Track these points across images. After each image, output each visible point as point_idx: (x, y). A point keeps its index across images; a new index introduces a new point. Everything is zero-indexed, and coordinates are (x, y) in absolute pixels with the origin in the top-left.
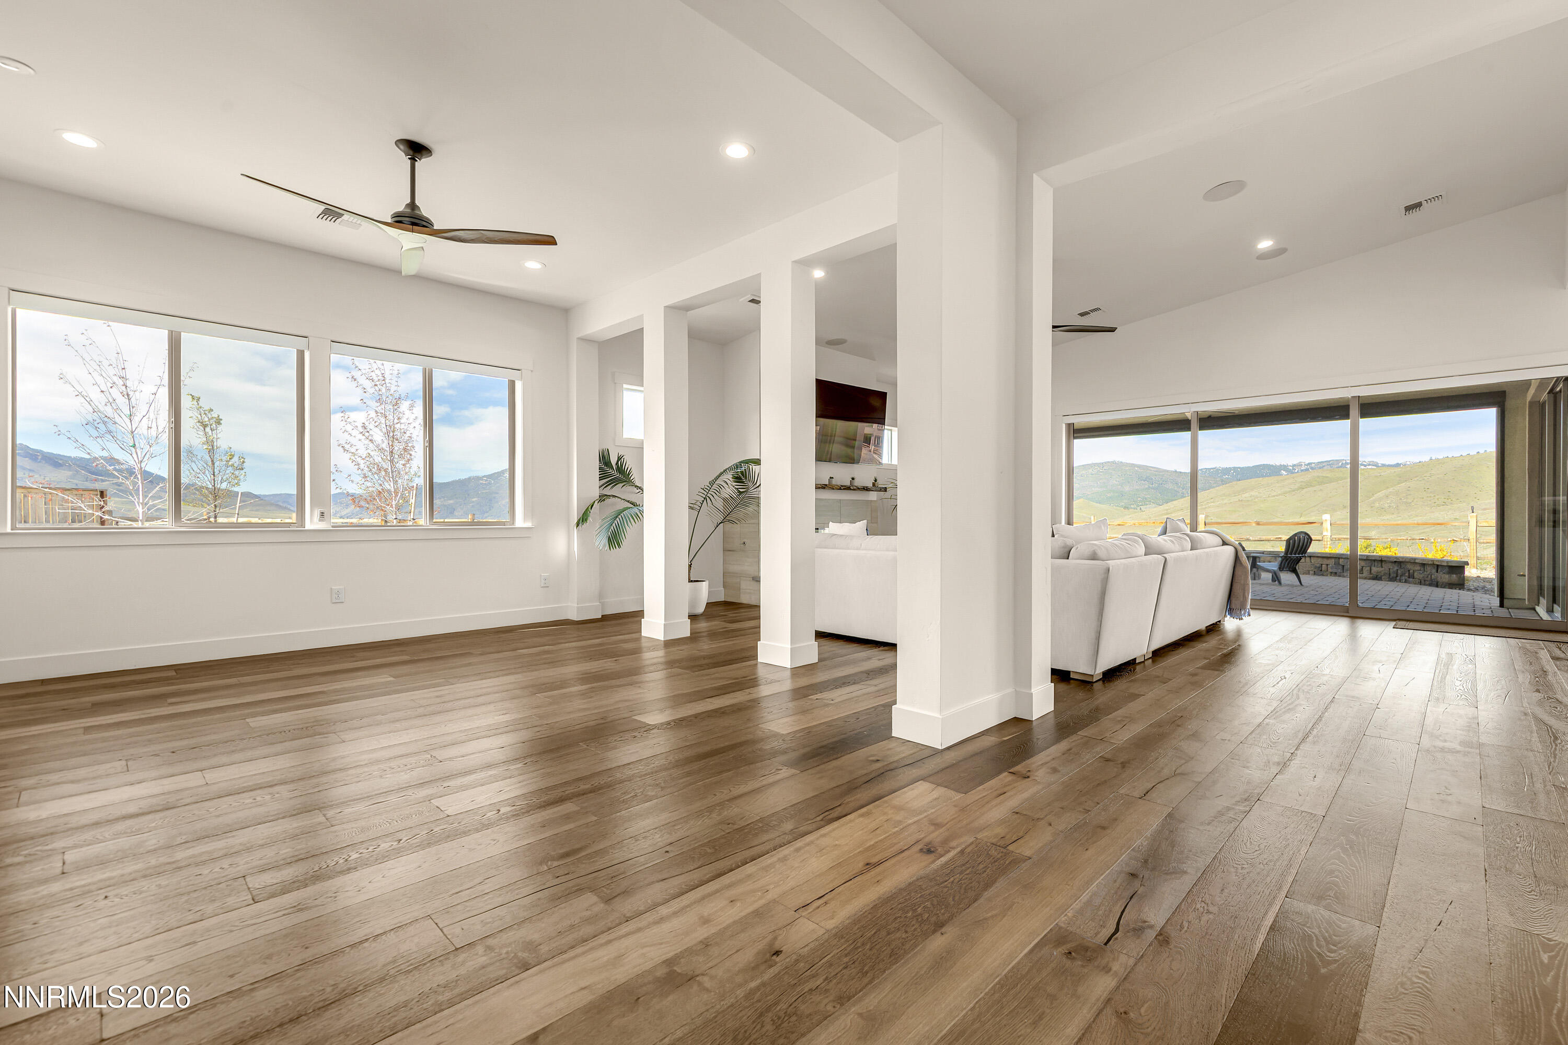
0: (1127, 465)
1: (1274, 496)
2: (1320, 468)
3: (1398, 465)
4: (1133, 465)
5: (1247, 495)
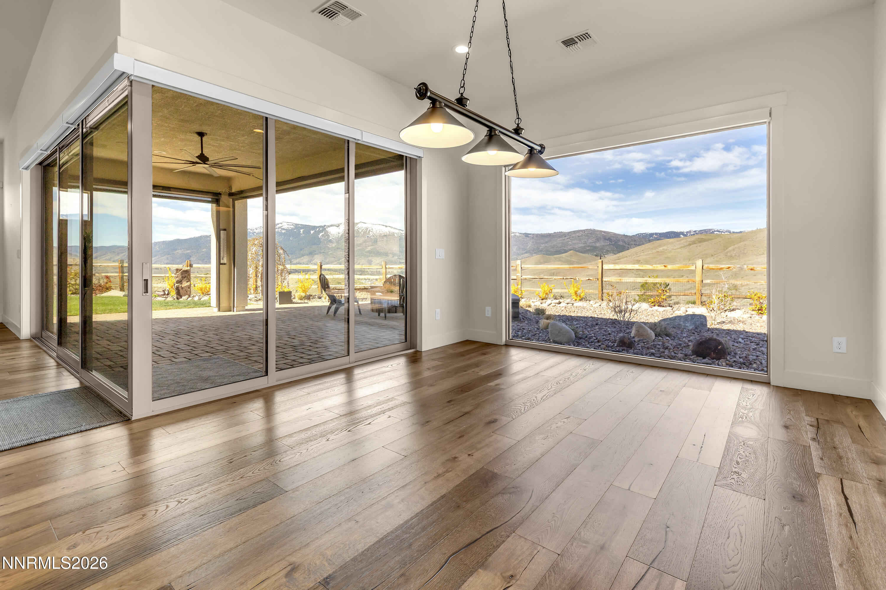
0: (598, 231)
1: (675, 249)
2: (701, 233)
3: (741, 232)
4: (601, 231)
5: (661, 249)
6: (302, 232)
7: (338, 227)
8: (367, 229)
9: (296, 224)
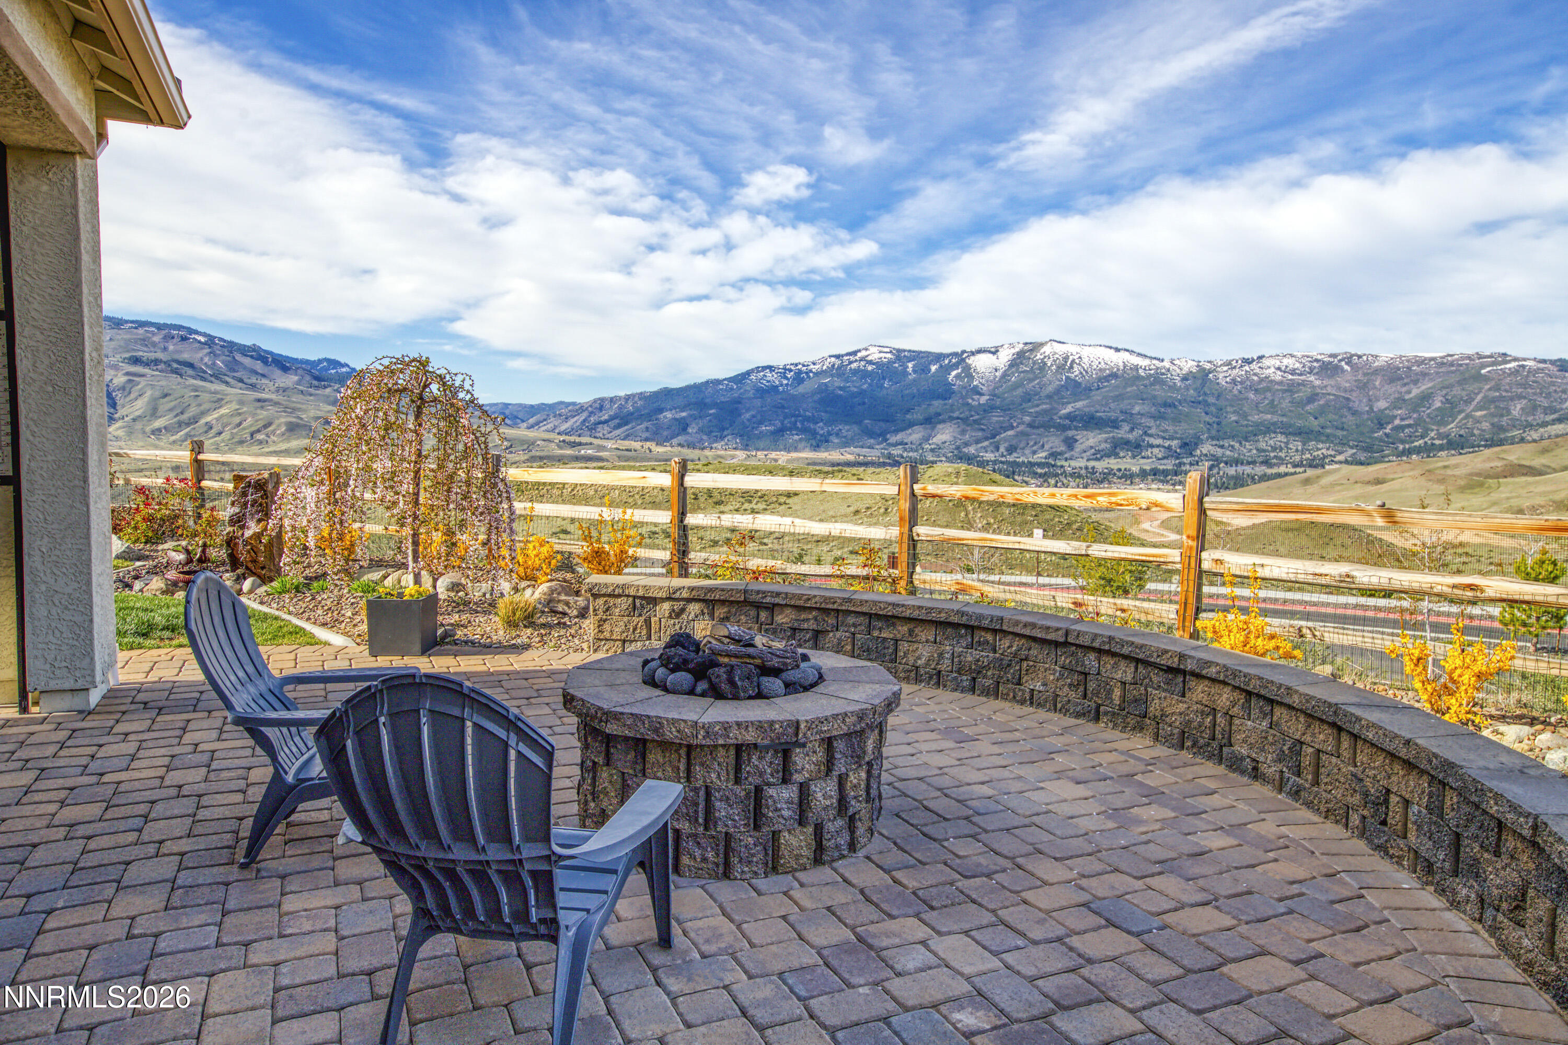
6: (910, 370)
7: (994, 353)
8: (1066, 359)
9: (899, 351)
